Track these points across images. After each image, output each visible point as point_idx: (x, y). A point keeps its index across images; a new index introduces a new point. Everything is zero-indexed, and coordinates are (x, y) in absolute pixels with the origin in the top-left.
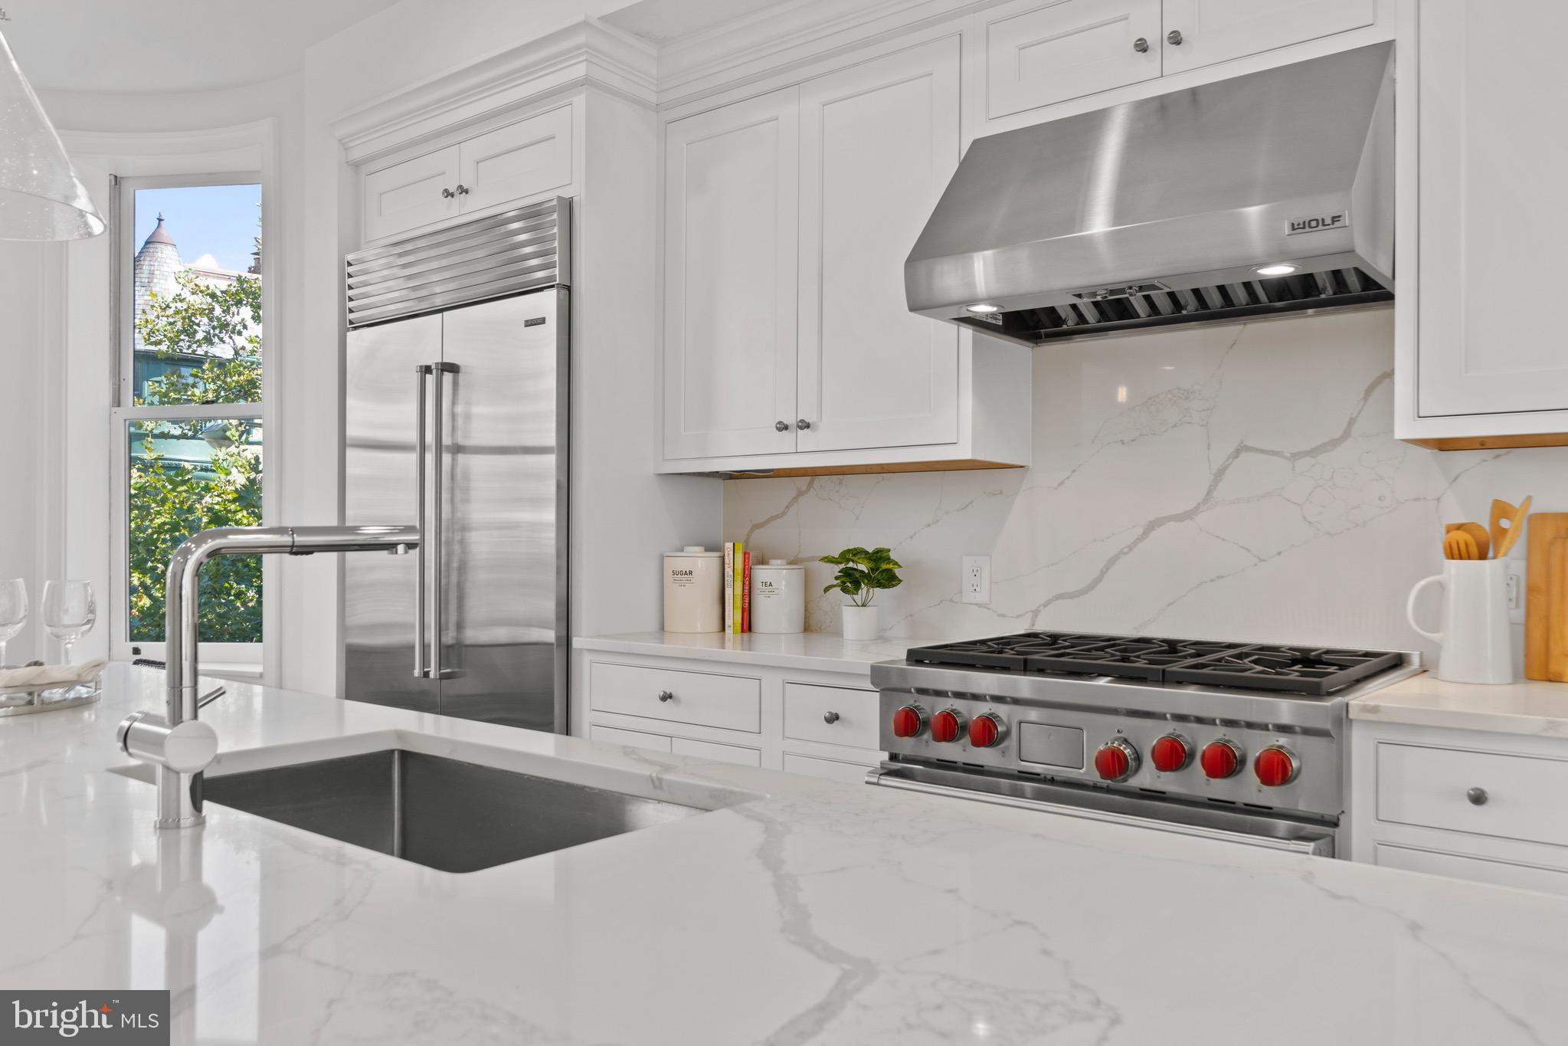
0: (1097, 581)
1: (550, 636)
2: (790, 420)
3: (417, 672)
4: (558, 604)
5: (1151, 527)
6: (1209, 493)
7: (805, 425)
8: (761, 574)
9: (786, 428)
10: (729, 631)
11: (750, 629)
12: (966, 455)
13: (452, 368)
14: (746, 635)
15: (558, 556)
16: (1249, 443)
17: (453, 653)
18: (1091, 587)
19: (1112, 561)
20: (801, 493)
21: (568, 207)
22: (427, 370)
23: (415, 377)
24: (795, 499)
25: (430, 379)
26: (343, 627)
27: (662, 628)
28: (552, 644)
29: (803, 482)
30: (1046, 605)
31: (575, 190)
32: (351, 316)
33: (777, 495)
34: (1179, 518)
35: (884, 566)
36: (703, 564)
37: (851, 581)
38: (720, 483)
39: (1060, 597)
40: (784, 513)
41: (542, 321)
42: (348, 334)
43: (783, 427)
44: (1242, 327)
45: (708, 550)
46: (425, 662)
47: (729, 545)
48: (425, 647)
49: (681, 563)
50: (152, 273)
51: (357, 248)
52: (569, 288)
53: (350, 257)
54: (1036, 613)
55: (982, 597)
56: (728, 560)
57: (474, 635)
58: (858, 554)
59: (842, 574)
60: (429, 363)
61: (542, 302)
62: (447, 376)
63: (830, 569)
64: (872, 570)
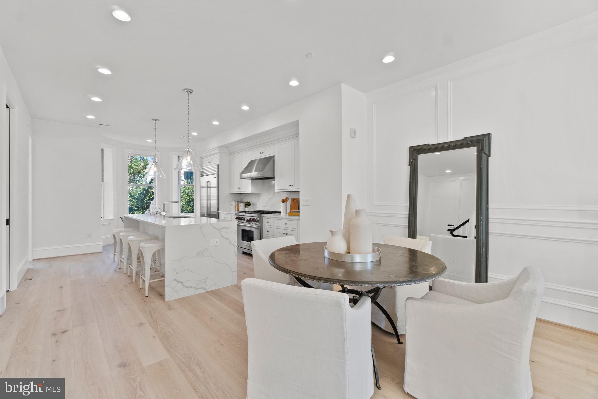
0: (266, 205)
2: (239, 188)
4: (217, 208)
5: (270, 199)
6: (273, 196)
8: (240, 204)
10: (236, 211)
11: (239, 210)
13: (209, 182)
15: (217, 203)
17: (209, 213)
19: (267, 203)
20: (245, 195)
21: (218, 165)
22: (206, 182)
24: (243, 196)
26: (200, 212)
27: (230, 211)
28: (217, 213)
31: (219, 163)
33: (241, 196)
35: (250, 204)
36: (233, 203)
38: (239, 194)
39: (264, 207)
40: (242, 198)
41: (216, 178)
42: (201, 177)
44: (271, 180)
45: (235, 202)
46: (206, 214)
48: (207, 212)
49: (231, 203)
52: (218, 174)
54: (262, 208)
55: (258, 207)
56: (237, 203)
57: (211, 212)
58: (247, 202)
59: (245, 205)
60: (207, 181)
61: (216, 176)
62: (208, 183)
63: (244, 204)
64: (248, 204)
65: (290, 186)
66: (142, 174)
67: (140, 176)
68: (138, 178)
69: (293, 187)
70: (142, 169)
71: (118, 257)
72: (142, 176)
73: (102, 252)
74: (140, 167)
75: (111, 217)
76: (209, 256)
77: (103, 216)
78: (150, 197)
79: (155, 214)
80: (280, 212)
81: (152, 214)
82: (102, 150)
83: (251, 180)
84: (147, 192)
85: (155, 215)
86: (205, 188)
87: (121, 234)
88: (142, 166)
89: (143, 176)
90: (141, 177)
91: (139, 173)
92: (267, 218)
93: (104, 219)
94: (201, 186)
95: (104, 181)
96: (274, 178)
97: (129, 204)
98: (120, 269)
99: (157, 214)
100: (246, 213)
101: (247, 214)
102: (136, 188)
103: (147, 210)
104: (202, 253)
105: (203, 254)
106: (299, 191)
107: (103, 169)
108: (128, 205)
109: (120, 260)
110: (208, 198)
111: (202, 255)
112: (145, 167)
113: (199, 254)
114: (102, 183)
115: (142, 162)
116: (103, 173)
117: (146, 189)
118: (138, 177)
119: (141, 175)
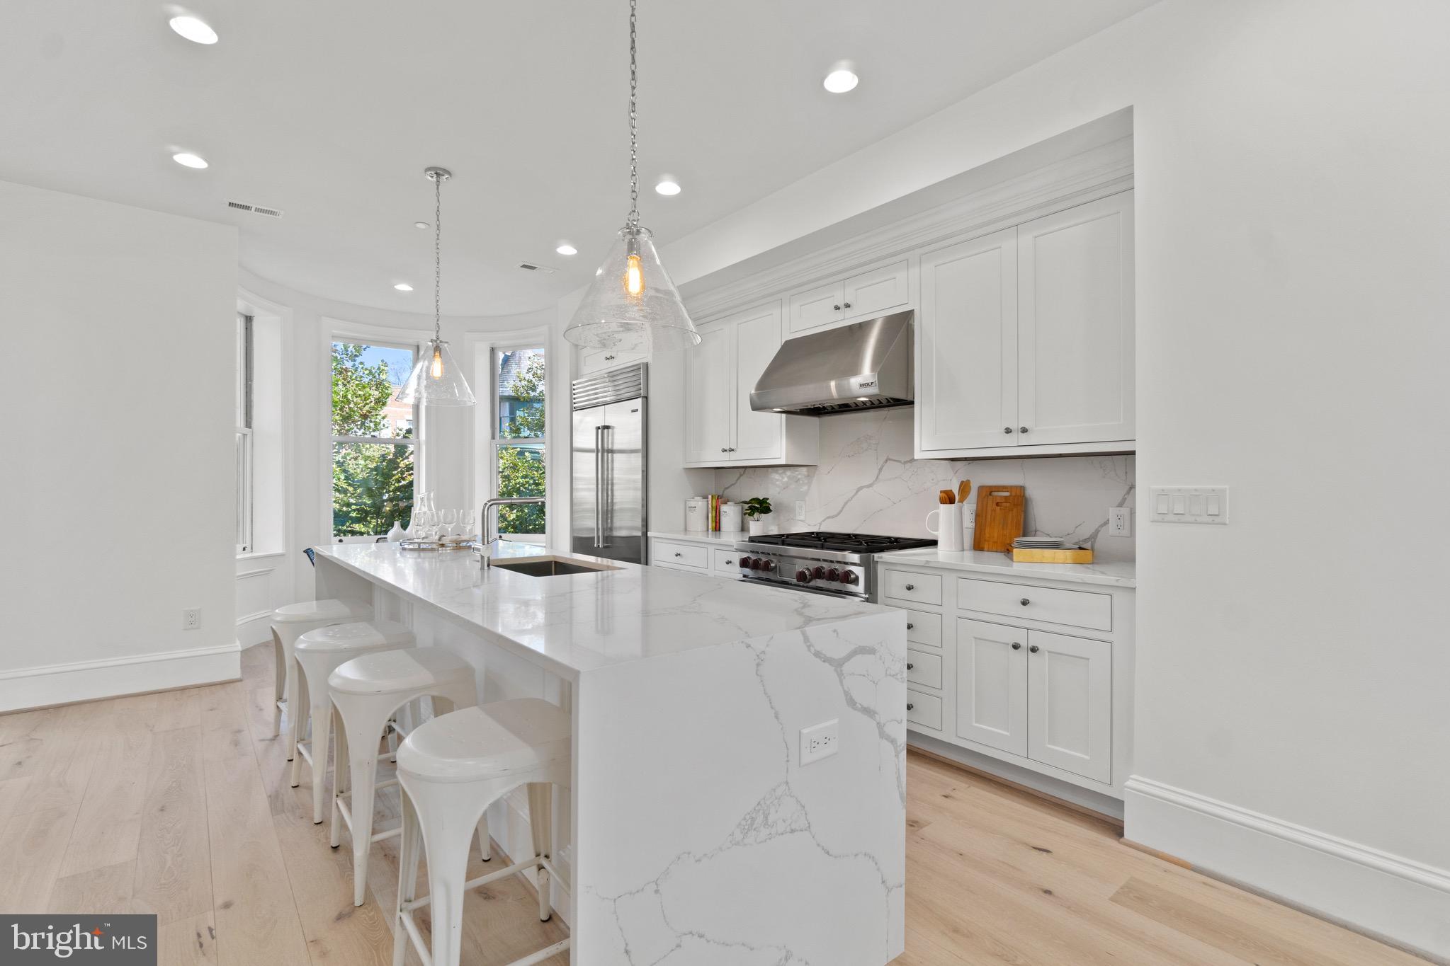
0: (841, 511)
1: (639, 534)
2: (727, 448)
3: (595, 546)
4: (643, 520)
5: (860, 489)
6: (878, 476)
7: (732, 450)
8: (724, 508)
9: (726, 451)
10: (710, 531)
11: (719, 530)
12: (783, 462)
13: (607, 427)
14: (718, 532)
15: (643, 500)
16: (890, 457)
17: (609, 540)
18: (839, 514)
19: (846, 503)
20: (741, 475)
21: (647, 364)
22: (598, 428)
23: (595, 431)
24: (739, 478)
25: (600, 431)
26: (572, 529)
27: (686, 530)
28: (640, 537)
29: (742, 470)
30: (823, 521)
31: (649, 359)
32: (575, 405)
33: (733, 477)
34: (868, 486)
35: (764, 505)
36: (700, 504)
37: (752, 510)
38: (714, 470)
39: (828, 518)
40: (735, 484)
41: (637, 410)
42: (574, 413)
43: (724, 451)
44: (886, 412)
45: (703, 498)
46: (598, 542)
47: (710, 497)
48: (598, 537)
49: (692, 504)
50: (520, 358)
51: (577, 379)
52: (647, 398)
53: (574, 382)
54: (821, 524)
55: (802, 518)
56: (710, 502)
57: (617, 533)
58: (757, 500)
59: (750, 508)
60: (600, 425)
61: (638, 403)
62: (606, 431)
63: (746, 506)
64: (760, 507)
65: (1008, 431)
66: (373, 420)
67: (366, 425)
68: (362, 430)
69: (1024, 439)
70: (373, 408)
71: (292, 725)
72: (372, 425)
73: (240, 680)
74: (368, 402)
75: (277, 547)
76: (793, 827)
77: (248, 545)
78: (399, 482)
79: (435, 546)
80: (933, 543)
81: (423, 546)
82: (249, 319)
83: (784, 415)
84: (393, 464)
85: (433, 550)
86: (594, 455)
87: (303, 643)
88: (373, 399)
89: (375, 425)
90: (369, 428)
91: (365, 417)
92: (898, 568)
93: (255, 554)
94: (576, 445)
95: (255, 423)
96: (912, 403)
97: (335, 502)
98: (297, 786)
99: (443, 545)
100: (783, 544)
101: (794, 551)
102: (356, 459)
103: (397, 524)
104: (766, 817)
105: (771, 819)
106: (1133, 453)
107: (251, 385)
108: (330, 504)
109: (295, 751)
110: (605, 484)
111: (766, 824)
112: (381, 402)
113: (752, 824)
114: (247, 431)
115: (374, 388)
116: (250, 396)
117: (391, 456)
118: (361, 428)
119: (371, 421)
